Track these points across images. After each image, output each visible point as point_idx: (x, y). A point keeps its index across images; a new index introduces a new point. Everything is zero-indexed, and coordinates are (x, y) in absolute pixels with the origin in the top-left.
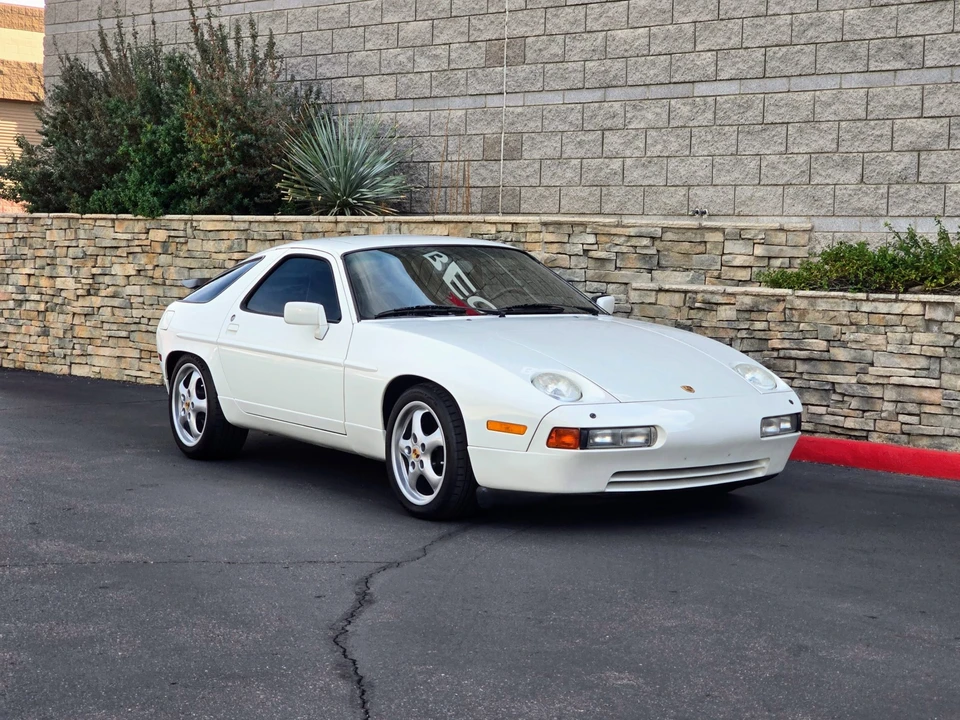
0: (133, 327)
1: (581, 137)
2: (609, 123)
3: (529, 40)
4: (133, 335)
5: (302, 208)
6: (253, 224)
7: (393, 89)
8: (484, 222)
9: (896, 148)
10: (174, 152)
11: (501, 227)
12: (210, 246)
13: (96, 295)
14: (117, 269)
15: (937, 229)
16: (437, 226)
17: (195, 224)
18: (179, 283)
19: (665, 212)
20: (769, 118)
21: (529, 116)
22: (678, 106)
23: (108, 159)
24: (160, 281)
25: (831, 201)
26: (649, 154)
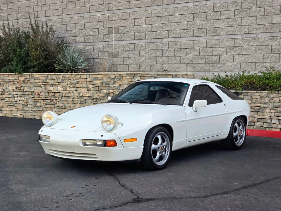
0: (15, 103)
1: (134, 52)
2: (141, 48)
3: (120, 28)
4: (15, 105)
5: (61, 71)
6: (49, 75)
7: (83, 40)
8: (112, 74)
9: (214, 54)
10: (26, 57)
11: (116, 75)
12: (37, 81)
13: (4, 94)
14: (10, 88)
15: (225, 74)
16: (99, 75)
17: (32, 75)
18: (28, 91)
19: (156, 71)
20: (182, 47)
21: (120, 47)
22: (159, 44)
23: (7, 59)
24: (22, 90)
25: (198, 68)
26: (152, 56)
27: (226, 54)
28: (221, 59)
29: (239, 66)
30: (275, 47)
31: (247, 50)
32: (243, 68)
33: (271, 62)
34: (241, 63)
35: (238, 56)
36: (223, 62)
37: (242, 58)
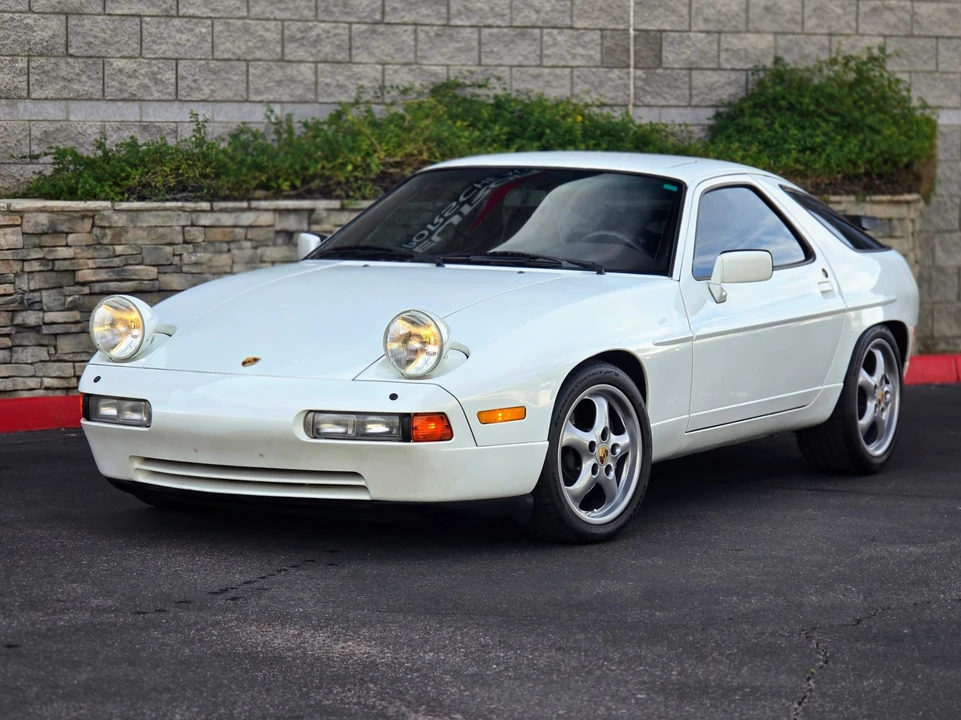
27: (99, 10)
28: (77, 33)
29: (170, 76)
32: (193, 85)
33: (316, 63)
34: (181, 59)
35: (163, 26)
36: (86, 50)
37: (185, 37)
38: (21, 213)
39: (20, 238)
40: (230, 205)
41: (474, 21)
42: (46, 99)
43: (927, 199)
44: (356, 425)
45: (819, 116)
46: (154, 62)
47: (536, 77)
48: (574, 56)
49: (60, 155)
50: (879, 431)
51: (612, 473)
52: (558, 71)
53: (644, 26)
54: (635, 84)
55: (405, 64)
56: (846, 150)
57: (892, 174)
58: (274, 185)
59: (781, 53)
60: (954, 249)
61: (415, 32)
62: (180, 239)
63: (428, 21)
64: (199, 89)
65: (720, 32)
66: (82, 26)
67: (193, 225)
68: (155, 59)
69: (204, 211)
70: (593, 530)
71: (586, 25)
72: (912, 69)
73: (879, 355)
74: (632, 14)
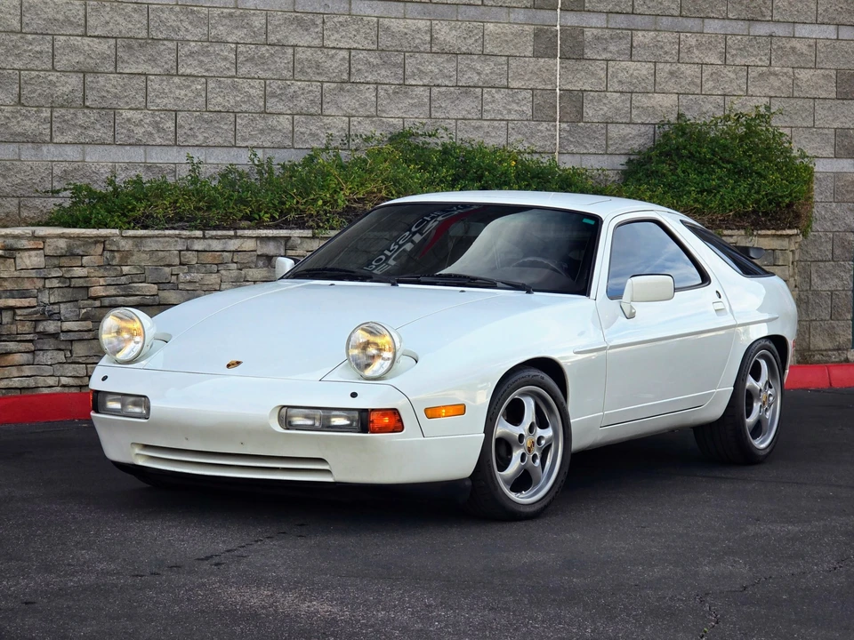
27: (112, 69)
28: (92, 89)
29: (170, 125)
30: (308, 54)
31: (202, 58)
32: (189, 132)
33: (292, 115)
34: (180, 111)
35: (165, 83)
36: (100, 103)
37: (183, 92)
38: (43, 238)
39: (43, 259)
40: (220, 233)
41: (426, 81)
42: (66, 143)
43: (805, 234)
44: (322, 419)
45: (715, 163)
46: (157, 113)
47: (477, 128)
48: (509, 112)
49: (77, 190)
50: (764, 428)
51: (538, 461)
52: (496, 123)
53: (568, 87)
54: (560, 135)
55: (368, 117)
56: (737, 192)
57: (776, 213)
58: (257, 217)
59: (682, 110)
60: (828, 276)
61: (377, 89)
62: (177, 261)
63: (387, 81)
64: (194, 136)
65: (632, 93)
66: (97, 82)
67: (188, 250)
68: (158, 110)
69: (197, 238)
70: (522, 509)
71: (520, 85)
72: (793, 125)
73: (763, 363)
74: (558, 76)
